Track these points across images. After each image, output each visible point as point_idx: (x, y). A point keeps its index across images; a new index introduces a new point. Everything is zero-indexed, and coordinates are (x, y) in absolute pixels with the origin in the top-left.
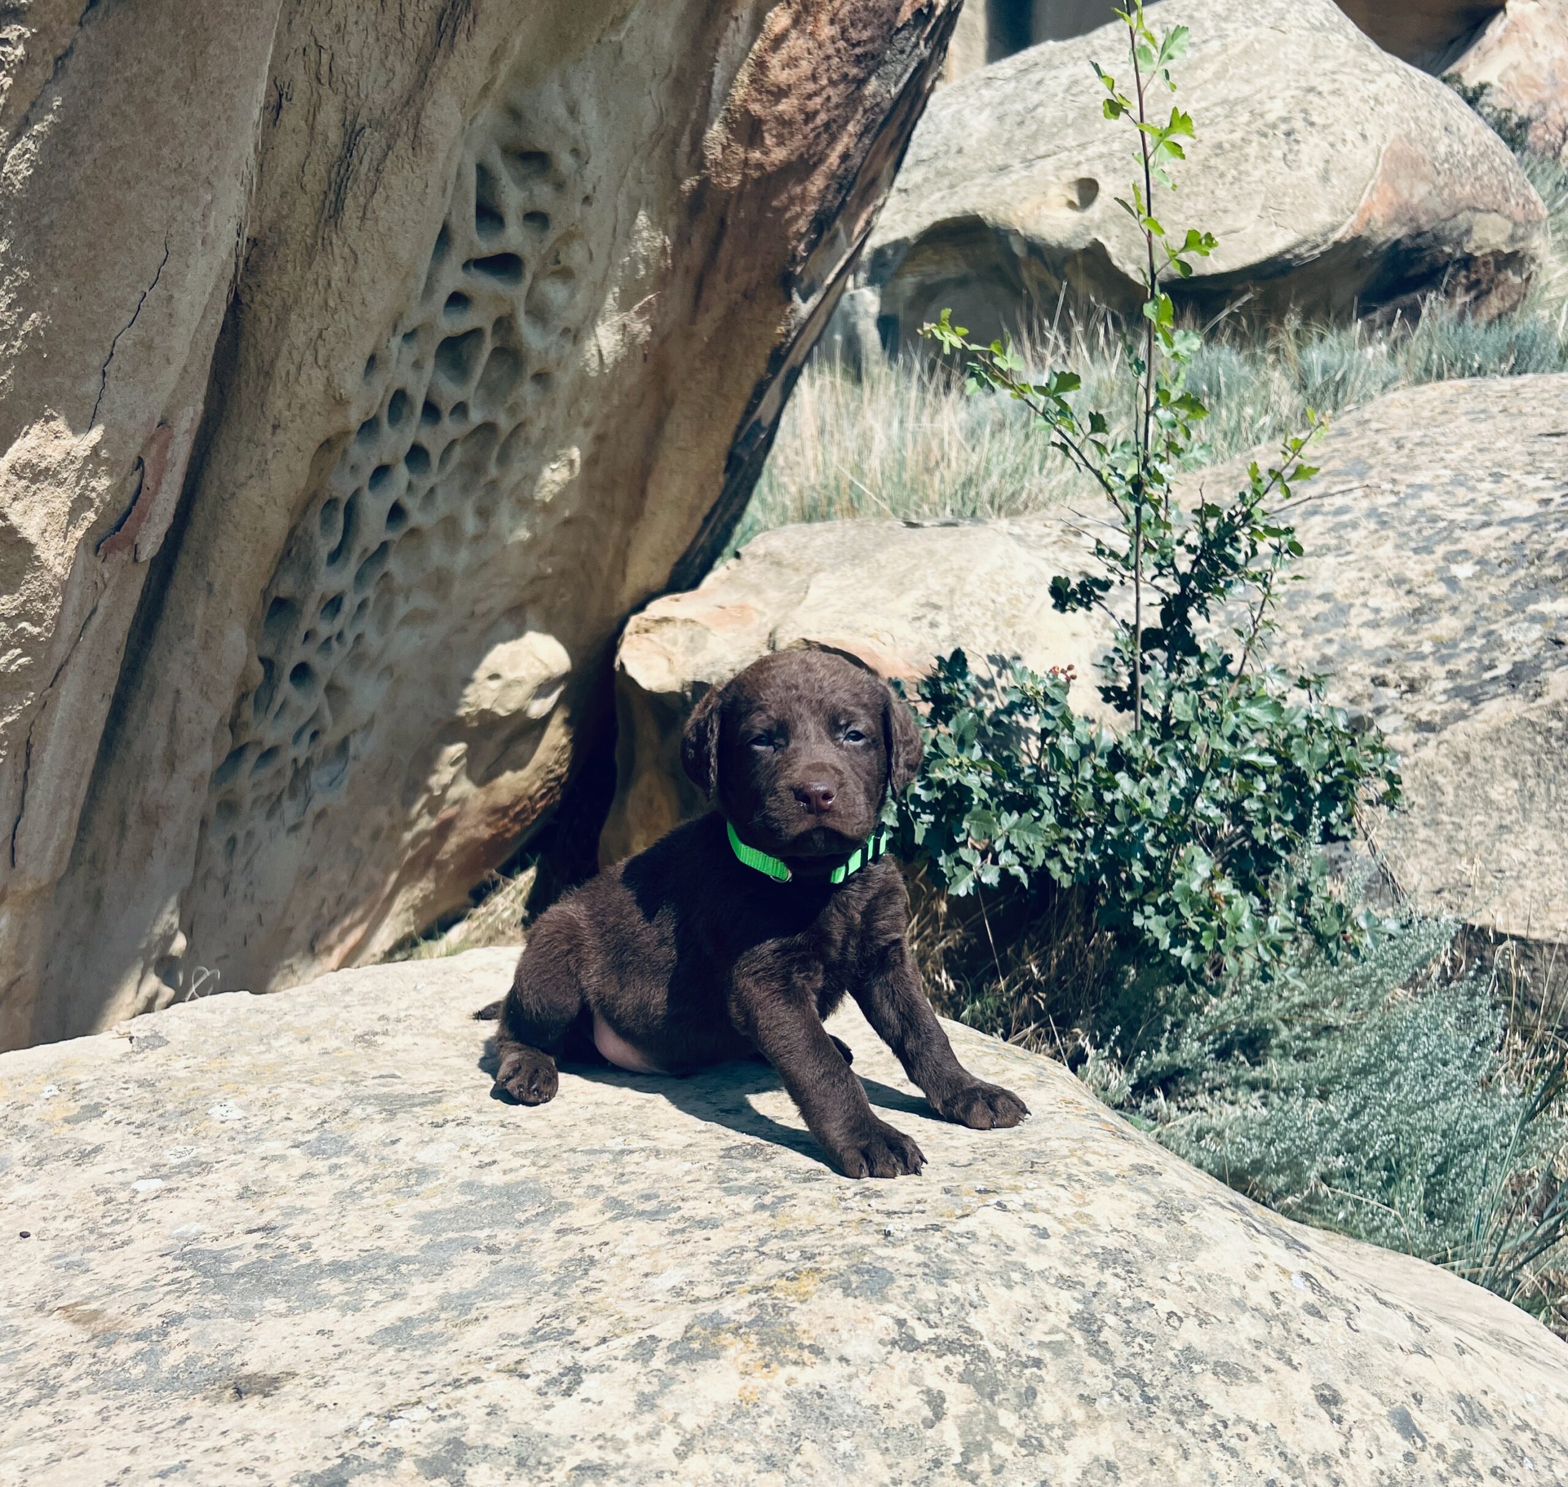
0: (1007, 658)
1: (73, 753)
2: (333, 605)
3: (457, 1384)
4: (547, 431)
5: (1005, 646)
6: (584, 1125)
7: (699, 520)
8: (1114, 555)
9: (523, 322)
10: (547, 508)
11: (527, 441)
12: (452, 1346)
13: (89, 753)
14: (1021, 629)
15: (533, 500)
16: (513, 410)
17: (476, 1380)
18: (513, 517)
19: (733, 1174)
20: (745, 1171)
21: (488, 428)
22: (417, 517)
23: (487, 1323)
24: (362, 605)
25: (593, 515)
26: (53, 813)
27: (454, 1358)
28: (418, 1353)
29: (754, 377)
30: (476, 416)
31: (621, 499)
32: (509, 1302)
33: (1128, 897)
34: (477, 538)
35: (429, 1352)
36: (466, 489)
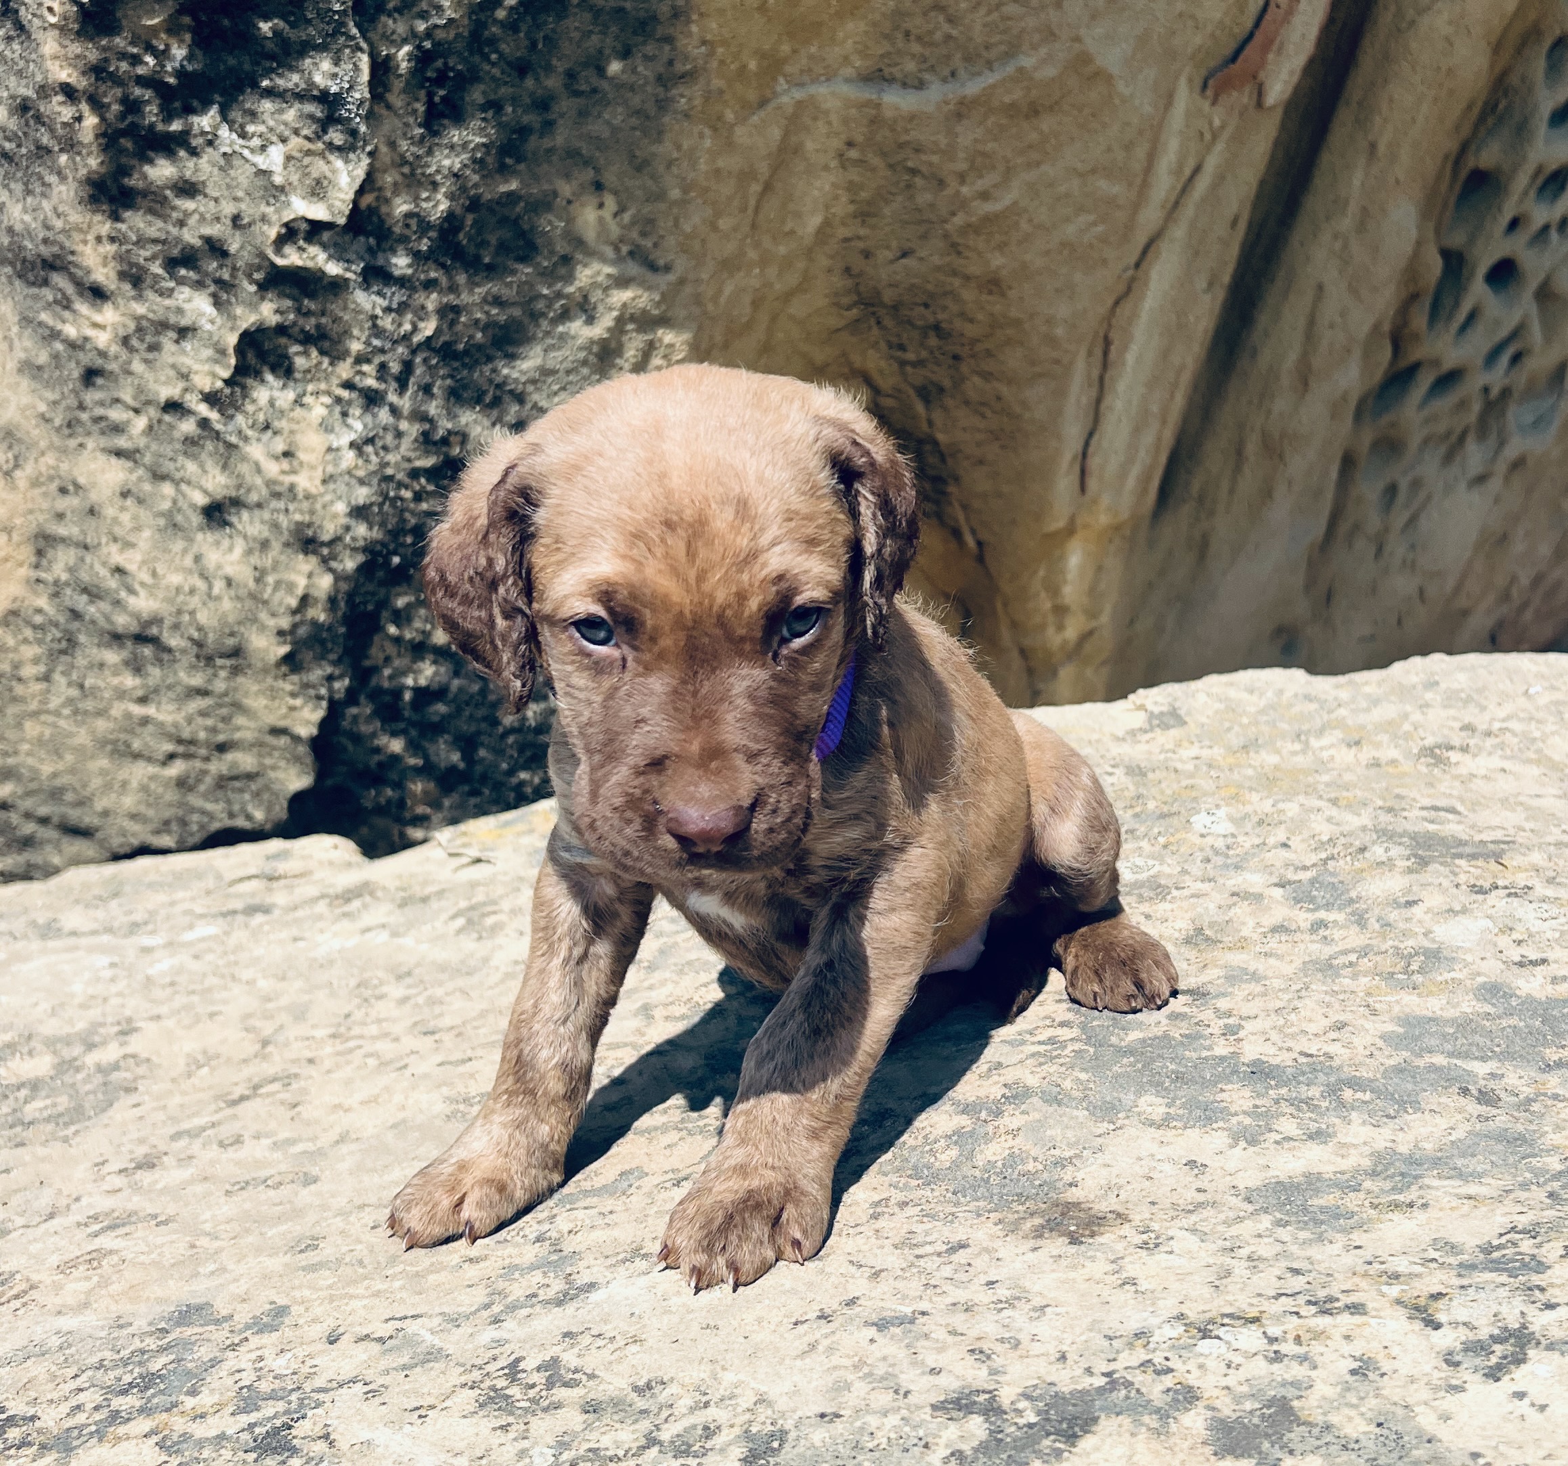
2: (1556, 180)
3: (1325, 1307)
12: (1357, 1237)
17: (1356, 1309)
23: (1420, 1216)
26: (1137, 430)
27: (1350, 1259)
28: (1304, 1235)
32: (1472, 1189)
35: (1320, 1239)
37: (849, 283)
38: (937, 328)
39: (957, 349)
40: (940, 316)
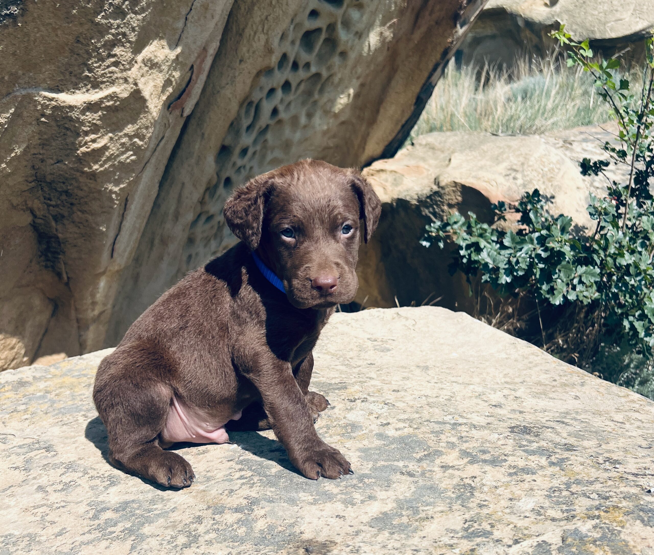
0: (549, 196)
1: (143, 206)
2: (244, 152)
4: (341, 80)
5: (548, 190)
6: (427, 407)
7: (399, 127)
8: (613, 150)
9: (339, 26)
10: (336, 116)
11: (332, 83)
13: (148, 207)
14: (555, 183)
15: (330, 112)
16: (329, 68)
18: (321, 118)
19: (525, 443)
20: (530, 442)
21: (318, 75)
22: (283, 115)
24: (254, 153)
25: (354, 121)
26: (131, 234)
29: (434, 61)
30: (313, 69)
31: (367, 114)
33: (620, 311)
34: (305, 127)
36: (303, 103)
37: (33, 172)
38: (66, 192)
39: (74, 201)
40: (69, 187)
